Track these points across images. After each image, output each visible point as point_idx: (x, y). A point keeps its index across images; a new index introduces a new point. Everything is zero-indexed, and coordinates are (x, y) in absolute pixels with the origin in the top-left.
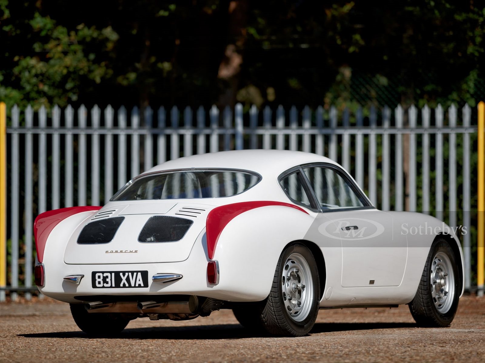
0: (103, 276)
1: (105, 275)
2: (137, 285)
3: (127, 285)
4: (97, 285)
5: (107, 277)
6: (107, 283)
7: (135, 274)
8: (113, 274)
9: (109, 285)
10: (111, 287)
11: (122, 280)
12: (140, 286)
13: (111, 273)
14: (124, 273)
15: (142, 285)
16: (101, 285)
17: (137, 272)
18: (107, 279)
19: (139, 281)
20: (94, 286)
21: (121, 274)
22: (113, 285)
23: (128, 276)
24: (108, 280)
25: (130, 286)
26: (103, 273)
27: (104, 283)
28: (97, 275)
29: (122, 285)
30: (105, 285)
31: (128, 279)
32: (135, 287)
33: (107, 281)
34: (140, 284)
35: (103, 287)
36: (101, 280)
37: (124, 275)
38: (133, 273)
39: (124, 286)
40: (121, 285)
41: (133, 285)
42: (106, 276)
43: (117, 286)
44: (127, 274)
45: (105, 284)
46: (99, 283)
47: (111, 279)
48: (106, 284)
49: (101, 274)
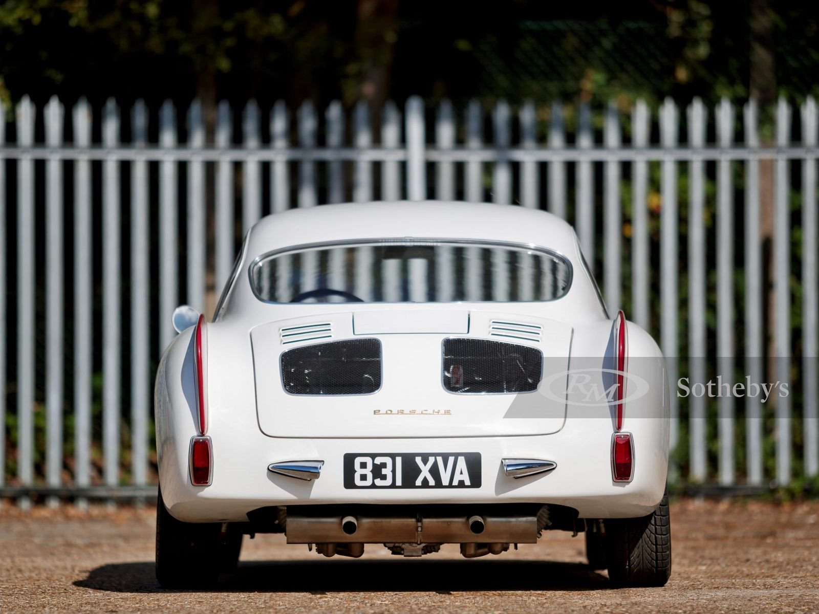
0: (374, 465)
1: (378, 461)
2: (455, 483)
3: (432, 482)
4: (358, 482)
5: (384, 465)
6: (384, 477)
7: (451, 460)
8: (399, 460)
9: (388, 482)
10: (393, 486)
11: (419, 471)
12: (461, 485)
13: (393, 456)
14: (425, 458)
15: (468, 483)
16: (369, 482)
17: (456, 455)
18: (383, 470)
19: (461, 473)
20: (349, 483)
21: (418, 460)
22: (399, 482)
23: (435, 465)
24: (387, 471)
25: (439, 485)
26: (373, 456)
27: (374, 478)
28: (358, 461)
29: (419, 482)
30: (378, 482)
31: (434, 471)
32: (450, 486)
33: (383, 473)
34: (463, 481)
35: (373, 486)
36: (368, 471)
37: (425, 462)
38: (445, 457)
39: (425, 484)
40: (416, 482)
41: (445, 482)
42: (381, 463)
43: (409, 482)
44: (431, 460)
45: (379, 479)
46: (363, 477)
47: (394, 471)
48: (381, 479)
49: (368, 460)
